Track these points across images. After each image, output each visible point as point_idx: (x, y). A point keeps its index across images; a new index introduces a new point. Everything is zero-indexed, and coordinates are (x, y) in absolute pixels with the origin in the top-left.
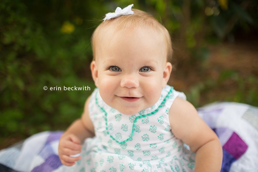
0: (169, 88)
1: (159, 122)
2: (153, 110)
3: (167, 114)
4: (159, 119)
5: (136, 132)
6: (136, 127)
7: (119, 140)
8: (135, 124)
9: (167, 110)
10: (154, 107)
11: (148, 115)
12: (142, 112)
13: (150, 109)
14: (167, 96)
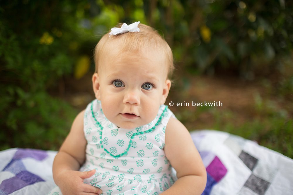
0: (164, 107)
1: (156, 139)
2: (151, 128)
3: (164, 132)
4: (156, 136)
5: (132, 147)
6: (133, 143)
7: (114, 153)
8: (132, 140)
9: (164, 128)
10: (151, 125)
11: (145, 132)
12: (139, 129)
13: (147, 126)
14: (162, 115)
